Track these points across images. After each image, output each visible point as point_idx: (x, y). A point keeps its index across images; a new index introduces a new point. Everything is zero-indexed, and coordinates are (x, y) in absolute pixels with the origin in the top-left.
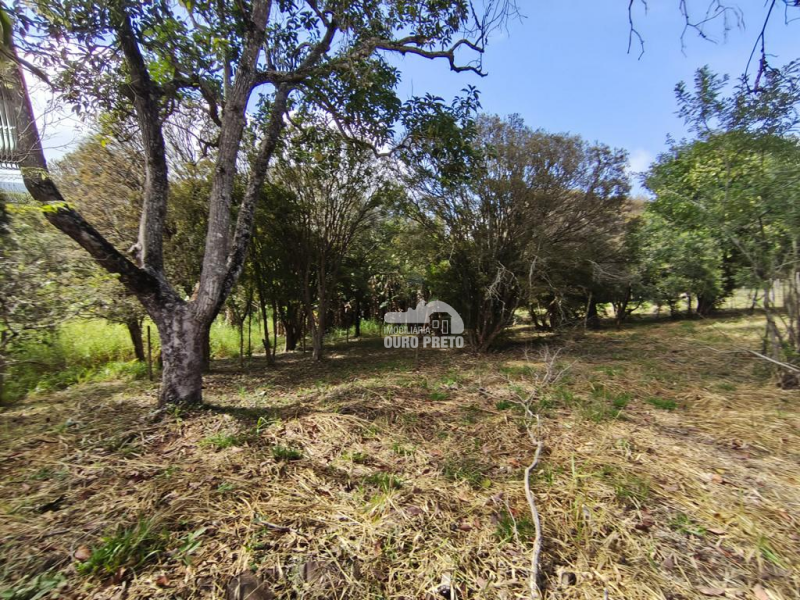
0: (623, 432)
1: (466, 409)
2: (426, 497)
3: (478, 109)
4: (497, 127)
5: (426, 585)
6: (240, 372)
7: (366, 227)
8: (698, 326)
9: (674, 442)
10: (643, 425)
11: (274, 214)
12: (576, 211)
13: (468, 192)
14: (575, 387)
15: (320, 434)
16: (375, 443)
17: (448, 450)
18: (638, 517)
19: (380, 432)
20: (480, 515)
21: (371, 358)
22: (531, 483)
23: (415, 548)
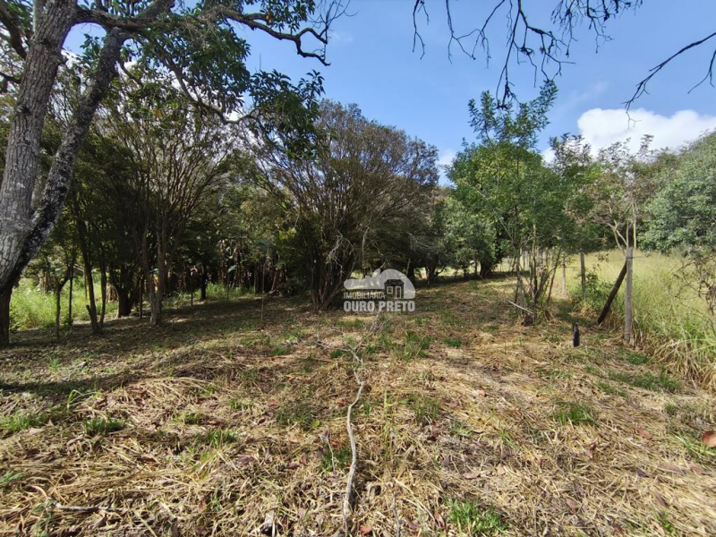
0: (425, 367)
1: (304, 360)
2: (259, 445)
3: (322, 93)
4: (339, 113)
5: (249, 528)
6: (53, 344)
7: (213, 192)
8: (480, 285)
9: (457, 370)
10: (439, 360)
11: (105, 170)
12: (400, 192)
13: (314, 168)
14: (394, 335)
15: (149, 400)
16: (212, 402)
17: (284, 399)
18: (429, 431)
19: (218, 391)
20: (308, 452)
21: (215, 321)
22: (352, 416)
23: (241, 495)
